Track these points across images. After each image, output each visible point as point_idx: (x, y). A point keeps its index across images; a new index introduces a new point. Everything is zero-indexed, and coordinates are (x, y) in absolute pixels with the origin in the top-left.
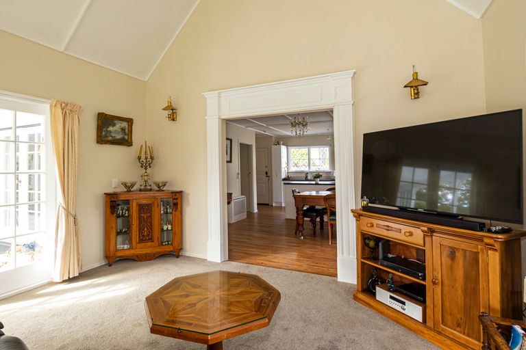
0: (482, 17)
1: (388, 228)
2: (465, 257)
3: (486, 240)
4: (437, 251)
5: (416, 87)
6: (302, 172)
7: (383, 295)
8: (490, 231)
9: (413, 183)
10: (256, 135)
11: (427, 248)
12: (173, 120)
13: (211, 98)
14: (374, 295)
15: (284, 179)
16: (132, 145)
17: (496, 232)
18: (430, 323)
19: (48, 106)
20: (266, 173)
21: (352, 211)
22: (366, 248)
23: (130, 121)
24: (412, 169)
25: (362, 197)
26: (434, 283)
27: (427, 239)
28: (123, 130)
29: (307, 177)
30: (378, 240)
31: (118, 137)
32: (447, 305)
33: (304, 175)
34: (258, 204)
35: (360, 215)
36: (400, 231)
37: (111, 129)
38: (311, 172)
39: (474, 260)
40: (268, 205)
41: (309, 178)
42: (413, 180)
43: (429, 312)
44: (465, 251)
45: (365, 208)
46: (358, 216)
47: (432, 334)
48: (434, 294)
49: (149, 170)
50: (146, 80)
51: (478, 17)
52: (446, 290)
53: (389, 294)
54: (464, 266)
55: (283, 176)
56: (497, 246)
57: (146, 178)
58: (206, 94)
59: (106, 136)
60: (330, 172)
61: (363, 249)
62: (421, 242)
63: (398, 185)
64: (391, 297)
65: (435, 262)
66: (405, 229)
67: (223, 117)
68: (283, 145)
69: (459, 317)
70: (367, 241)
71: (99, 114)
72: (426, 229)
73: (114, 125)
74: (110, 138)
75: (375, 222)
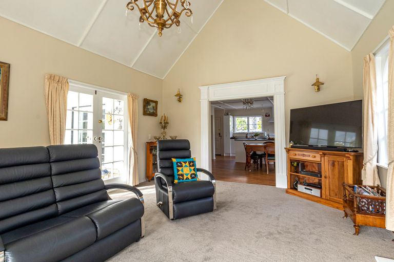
0: (352, 51)
1: (304, 155)
2: (338, 164)
3: (347, 155)
4: (326, 163)
5: (318, 85)
6: (244, 133)
7: (301, 188)
8: (348, 151)
9: (318, 139)
10: (215, 109)
11: (322, 163)
12: (180, 102)
13: (204, 90)
14: (297, 189)
15: (232, 138)
16: (157, 116)
17: (351, 152)
18: (324, 197)
19: (127, 96)
20: (219, 134)
21: (285, 148)
22: (292, 167)
23: (156, 102)
24: (317, 130)
25: (290, 142)
26: (325, 177)
27: (322, 158)
28: (153, 107)
29: (247, 136)
30: (298, 161)
31: (152, 111)
32: (331, 187)
33: (245, 135)
34: (216, 155)
35: (289, 150)
36: (309, 156)
37: (149, 107)
38: (250, 133)
39: (342, 165)
40: (220, 155)
41: (248, 137)
42: (318, 137)
43: (323, 191)
44: (338, 161)
45: (292, 147)
46: (288, 151)
47: (324, 201)
48: (325, 183)
49: (166, 130)
50: (163, 79)
51: (350, 51)
52: (330, 180)
53: (304, 187)
54: (338, 168)
55: (231, 136)
56: (351, 157)
57: (164, 134)
58: (201, 88)
59: (147, 111)
60: (263, 133)
61: (291, 167)
62: (319, 160)
63: (309, 139)
64: (305, 188)
65: (326, 168)
66: (311, 154)
67: (210, 100)
68: (231, 115)
69: (336, 191)
70: (293, 163)
71: (144, 99)
72: (321, 153)
73: (150, 105)
74: (148, 112)
75: (297, 153)
